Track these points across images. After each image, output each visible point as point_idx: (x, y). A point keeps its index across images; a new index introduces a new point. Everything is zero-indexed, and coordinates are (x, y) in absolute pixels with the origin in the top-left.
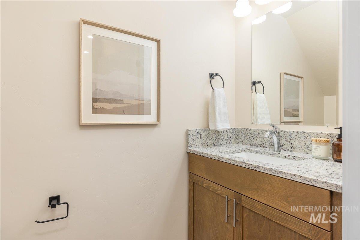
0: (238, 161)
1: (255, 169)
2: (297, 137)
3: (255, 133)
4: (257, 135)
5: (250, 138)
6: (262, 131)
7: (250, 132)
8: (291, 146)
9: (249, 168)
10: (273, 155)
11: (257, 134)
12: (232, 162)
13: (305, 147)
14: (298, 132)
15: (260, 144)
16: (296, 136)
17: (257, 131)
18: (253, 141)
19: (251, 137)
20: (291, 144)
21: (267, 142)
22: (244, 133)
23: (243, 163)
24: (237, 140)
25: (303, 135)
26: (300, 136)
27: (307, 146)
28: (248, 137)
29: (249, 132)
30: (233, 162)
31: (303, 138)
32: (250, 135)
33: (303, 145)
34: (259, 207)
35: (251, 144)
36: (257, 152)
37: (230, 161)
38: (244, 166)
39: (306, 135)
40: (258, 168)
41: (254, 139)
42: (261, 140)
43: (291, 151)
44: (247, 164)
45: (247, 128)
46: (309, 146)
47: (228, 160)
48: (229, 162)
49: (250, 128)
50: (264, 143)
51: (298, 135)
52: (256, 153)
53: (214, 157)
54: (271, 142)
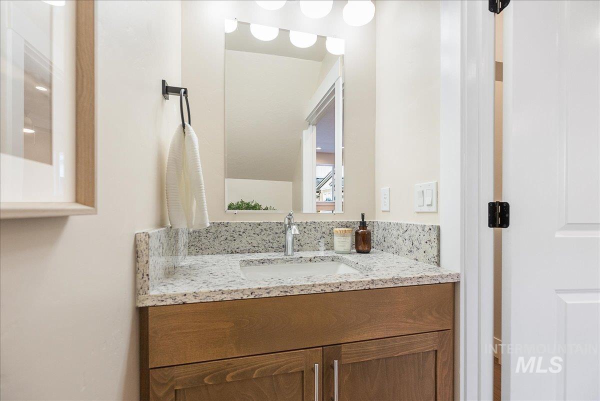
0: (333, 284)
1: (367, 287)
2: (306, 230)
3: (237, 229)
4: (241, 233)
5: (226, 239)
6: (252, 225)
7: (226, 228)
8: (298, 243)
9: (357, 289)
10: (291, 262)
11: (242, 230)
12: (318, 290)
13: (316, 242)
14: (307, 222)
15: (248, 248)
16: (305, 228)
17: (242, 225)
18: (234, 245)
19: (229, 238)
20: (299, 240)
21: (260, 242)
22: (211, 231)
23: (344, 284)
24: (193, 248)
25: (314, 226)
26: (310, 227)
27: (318, 241)
28: (222, 239)
29: (224, 228)
30: (323, 288)
31: (313, 230)
32: (228, 235)
33: (313, 240)
34: (373, 348)
35: (229, 251)
36: (263, 263)
37: (314, 288)
38: (347, 288)
39: (317, 226)
40: (373, 283)
41: (235, 240)
42: (250, 242)
43: (298, 251)
44: (353, 282)
45: (219, 222)
46: (320, 240)
47: (309, 288)
48: (312, 292)
49: (226, 222)
50: (256, 245)
51: (307, 227)
52: (261, 264)
53: (268, 291)
54: (268, 241)
